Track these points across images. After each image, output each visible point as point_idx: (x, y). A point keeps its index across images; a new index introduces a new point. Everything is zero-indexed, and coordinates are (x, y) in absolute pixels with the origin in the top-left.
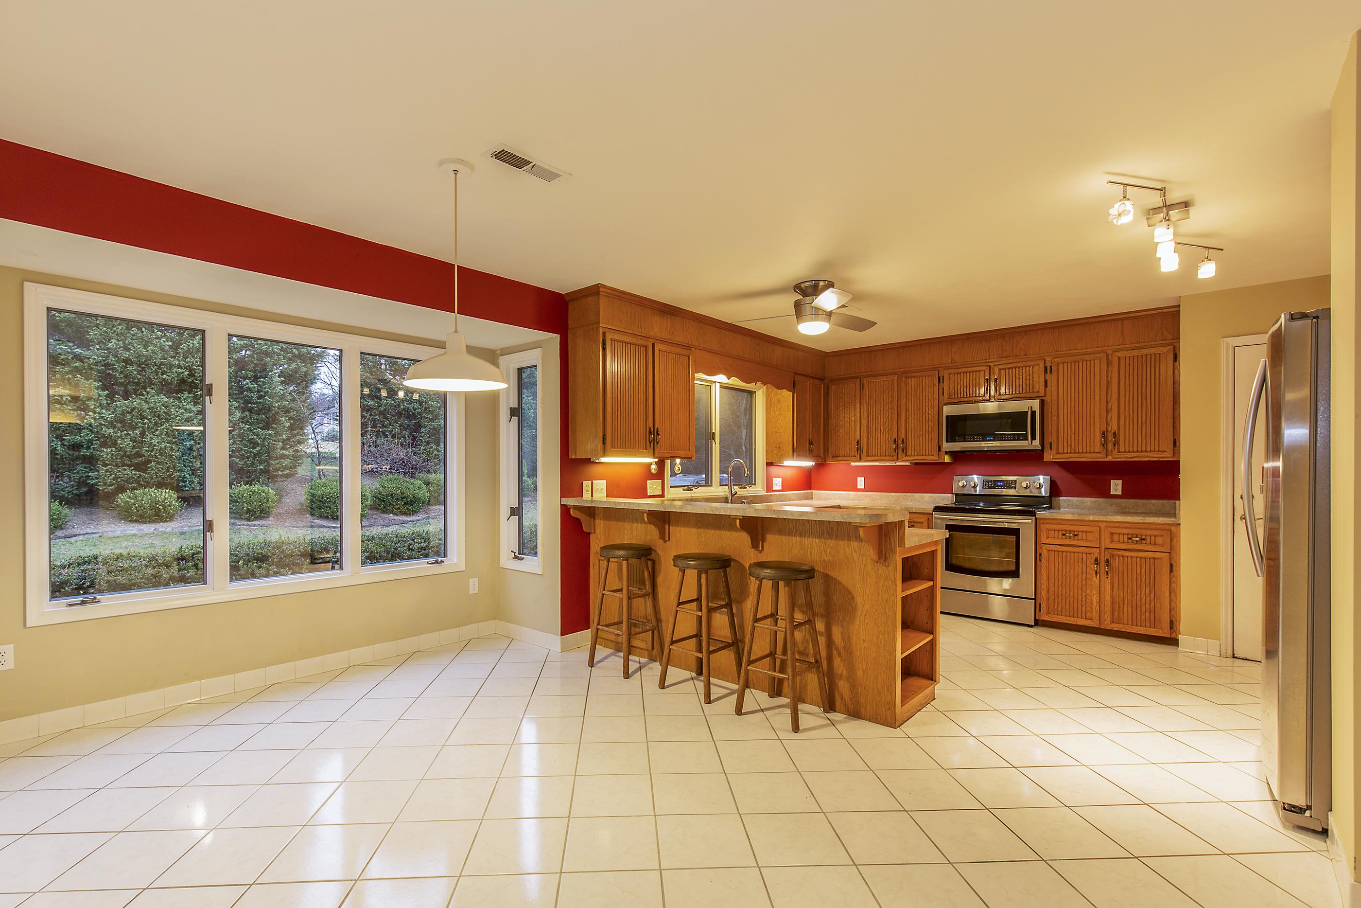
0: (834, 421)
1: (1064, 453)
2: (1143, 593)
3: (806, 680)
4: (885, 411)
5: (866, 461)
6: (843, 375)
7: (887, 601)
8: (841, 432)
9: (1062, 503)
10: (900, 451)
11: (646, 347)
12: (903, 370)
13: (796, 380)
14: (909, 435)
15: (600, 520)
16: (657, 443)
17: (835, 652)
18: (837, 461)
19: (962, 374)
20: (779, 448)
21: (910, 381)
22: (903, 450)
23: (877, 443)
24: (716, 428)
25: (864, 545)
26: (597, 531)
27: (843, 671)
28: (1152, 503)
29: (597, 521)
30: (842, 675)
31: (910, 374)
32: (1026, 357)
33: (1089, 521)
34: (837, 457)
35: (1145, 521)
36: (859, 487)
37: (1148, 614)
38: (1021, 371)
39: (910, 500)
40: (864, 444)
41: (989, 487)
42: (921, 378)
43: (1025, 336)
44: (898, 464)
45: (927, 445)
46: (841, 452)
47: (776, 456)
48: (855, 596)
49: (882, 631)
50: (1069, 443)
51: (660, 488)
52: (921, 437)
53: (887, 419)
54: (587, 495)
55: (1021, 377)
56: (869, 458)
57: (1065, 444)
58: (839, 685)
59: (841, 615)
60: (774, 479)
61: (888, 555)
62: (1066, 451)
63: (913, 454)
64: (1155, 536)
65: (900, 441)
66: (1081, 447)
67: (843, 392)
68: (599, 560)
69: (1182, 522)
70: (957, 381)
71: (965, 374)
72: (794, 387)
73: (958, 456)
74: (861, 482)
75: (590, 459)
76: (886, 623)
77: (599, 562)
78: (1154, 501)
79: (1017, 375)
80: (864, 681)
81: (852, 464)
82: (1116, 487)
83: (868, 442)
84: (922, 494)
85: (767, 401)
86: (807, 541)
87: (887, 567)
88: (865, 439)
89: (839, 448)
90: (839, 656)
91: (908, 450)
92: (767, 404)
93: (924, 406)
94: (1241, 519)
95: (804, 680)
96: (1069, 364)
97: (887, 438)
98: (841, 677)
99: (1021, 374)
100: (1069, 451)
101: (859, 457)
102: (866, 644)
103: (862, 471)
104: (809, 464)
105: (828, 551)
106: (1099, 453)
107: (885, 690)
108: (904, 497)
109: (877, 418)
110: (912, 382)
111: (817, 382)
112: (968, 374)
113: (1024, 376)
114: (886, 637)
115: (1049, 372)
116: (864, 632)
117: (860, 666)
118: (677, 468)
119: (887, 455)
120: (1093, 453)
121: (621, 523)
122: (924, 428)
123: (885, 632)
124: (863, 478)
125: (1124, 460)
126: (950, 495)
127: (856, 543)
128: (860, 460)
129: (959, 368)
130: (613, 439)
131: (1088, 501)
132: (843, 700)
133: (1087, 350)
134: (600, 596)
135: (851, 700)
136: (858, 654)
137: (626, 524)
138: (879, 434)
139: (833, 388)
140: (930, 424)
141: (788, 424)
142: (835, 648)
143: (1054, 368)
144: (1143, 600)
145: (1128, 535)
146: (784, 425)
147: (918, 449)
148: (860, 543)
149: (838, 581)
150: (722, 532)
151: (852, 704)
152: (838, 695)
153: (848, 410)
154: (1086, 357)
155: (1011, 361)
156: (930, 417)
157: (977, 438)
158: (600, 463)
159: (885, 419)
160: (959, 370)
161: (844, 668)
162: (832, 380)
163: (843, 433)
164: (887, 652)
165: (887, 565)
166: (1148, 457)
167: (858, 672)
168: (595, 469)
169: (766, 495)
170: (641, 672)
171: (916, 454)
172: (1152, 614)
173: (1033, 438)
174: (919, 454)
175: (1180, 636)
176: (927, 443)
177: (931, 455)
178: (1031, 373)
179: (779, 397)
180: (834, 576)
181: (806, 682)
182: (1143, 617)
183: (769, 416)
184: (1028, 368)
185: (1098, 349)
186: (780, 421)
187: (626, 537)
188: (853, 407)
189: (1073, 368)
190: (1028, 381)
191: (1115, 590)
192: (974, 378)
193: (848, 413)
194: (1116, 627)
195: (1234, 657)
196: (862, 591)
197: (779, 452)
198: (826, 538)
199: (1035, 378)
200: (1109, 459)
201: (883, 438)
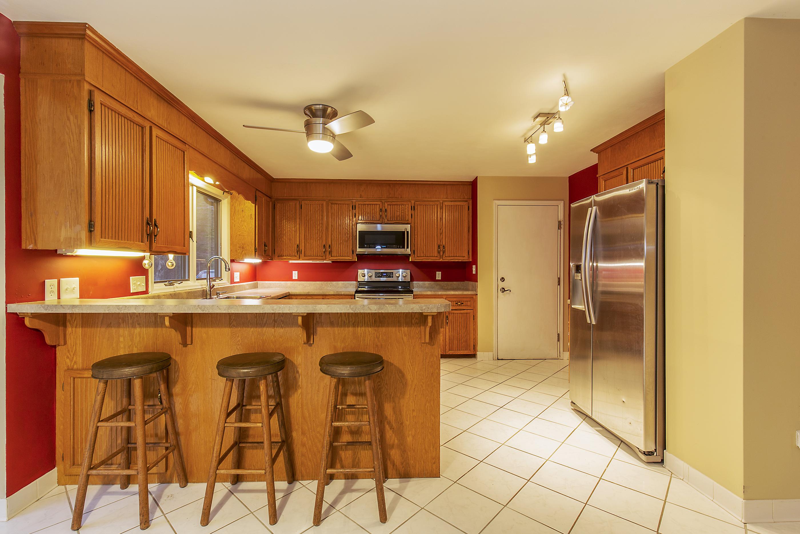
0: (279, 230)
1: (420, 256)
2: (462, 332)
3: (359, 458)
4: (317, 225)
5: (303, 260)
6: (286, 197)
7: (432, 374)
8: (285, 238)
9: (415, 285)
10: (327, 253)
11: (142, 128)
12: (329, 198)
13: (257, 195)
14: (333, 243)
15: (76, 327)
16: (155, 236)
17: (387, 426)
18: (282, 259)
19: (366, 205)
20: (243, 248)
21: (334, 206)
22: (330, 252)
23: (311, 247)
24: (193, 226)
25: (414, 329)
26: (69, 342)
27: (394, 441)
28: (454, 283)
29: (69, 330)
30: (393, 445)
31: (334, 202)
32: (401, 199)
33: (439, 295)
34: (282, 256)
35: (464, 294)
36: (294, 278)
37: (464, 343)
38: (399, 207)
39: (330, 286)
40: (302, 247)
41: (379, 277)
42: (341, 205)
43: (401, 187)
44: (325, 262)
45: (345, 250)
46: (284, 252)
47: (240, 254)
48: (405, 374)
49: (428, 399)
50: (423, 251)
51: (144, 284)
52: (341, 244)
53: (319, 231)
54: (50, 298)
55: (399, 211)
56: (306, 258)
57: (421, 251)
58: (391, 454)
59: (393, 392)
60: (235, 273)
61: (433, 336)
62: (421, 255)
63: (336, 255)
64: (467, 301)
65: (328, 246)
66: (428, 254)
67: (286, 209)
68: (74, 378)
69: (478, 293)
70: (364, 209)
71: (368, 205)
72: (256, 200)
73: (362, 258)
74: (295, 275)
75: (56, 251)
76: (432, 392)
77: (74, 380)
78: (455, 283)
79: (397, 209)
80: (414, 445)
81: (291, 262)
82: (439, 275)
83: (305, 246)
84: (338, 282)
85: (231, 209)
86: (360, 330)
87: (432, 345)
88: (303, 244)
89: (283, 250)
90: (391, 429)
91: (332, 252)
92: (231, 211)
93: (343, 224)
94: (500, 290)
95: (357, 458)
96: (423, 206)
97: (318, 244)
98: (392, 447)
99: (399, 209)
100: (423, 256)
101: (298, 256)
102: (415, 414)
103: (297, 267)
104: (257, 261)
105: (381, 337)
106: (437, 257)
107: (431, 448)
108: (326, 284)
109: (311, 230)
110: (335, 207)
111: (268, 199)
112: (370, 205)
113: (401, 210)
114: (432, 404)
115: (413, 209)
116: (414, 403)
117: (410, 433)
118: (170, 264)
119: (318, 255)
120: (433, 257)
121: (114, 330)
122: (343, 239)
123: (431, 400)
124: (297, 272)
125: (447, 261)
126: (355, 282)
127: (406, 329)
128: (299, 259)
129: (365, 201)
130: (103, 228)
131: (427, 283)
132: (395, 466)
133: (431, 199)
134: (92, 430)
135: (402, 464)
136: (408, 423)
137: (121, 331)
138: (313, 241)
139: (278, 206)
140: (347, 236)
141: (251, 229)
142: (388, 423)
143: (416, 207)
144: (462, 336)
145: (456, 301)
146: (247, 229)
147: (339, 252)
148: (410, 328)
149: (390, 363)
150: (265, 329)
151: (403, 467)
152: (390, 463)
153: (290, 223)
154: (431, 203)
155: (394, 201)
156: (347, 232)
157: (372, 246)
158: (72, 256)
159: (317, 231)
160: (365, 203)
161: (396, 438)
162: (277, 200)
163: (286, 239)
164: (433, 416)
165: (432, 344)
166: (458, 259)
167: (408, 438)
168: (62, 264)
169: (231, 286)
170: (161, 509)
171: (338, 256)
172: (466, 343)
173: (408, 248)
174: (340, 255)
175: (478, 353)
176: (345, 249)
177: (348, 256)
178: (404, 208)
179: (242, 207)
180: (386, 359)
181: (359, 460)
182: (462, 345)
183: (233, 222)
184: (402, 206)
185: (436, 199)
186: (244, 226)
187: (122, 346)
188: (294, 220)
189: (425, 208)
190: (402, 214)
191: (450, 332)
192: (373, 208)
193: (290, 225)
194: (451, 352)
195: (498, 359)
196: (412, 369)
197: (242, 251)
198: (379, 327)
199: (406, 212)
200: (441, 260)
201: (316, 243)
